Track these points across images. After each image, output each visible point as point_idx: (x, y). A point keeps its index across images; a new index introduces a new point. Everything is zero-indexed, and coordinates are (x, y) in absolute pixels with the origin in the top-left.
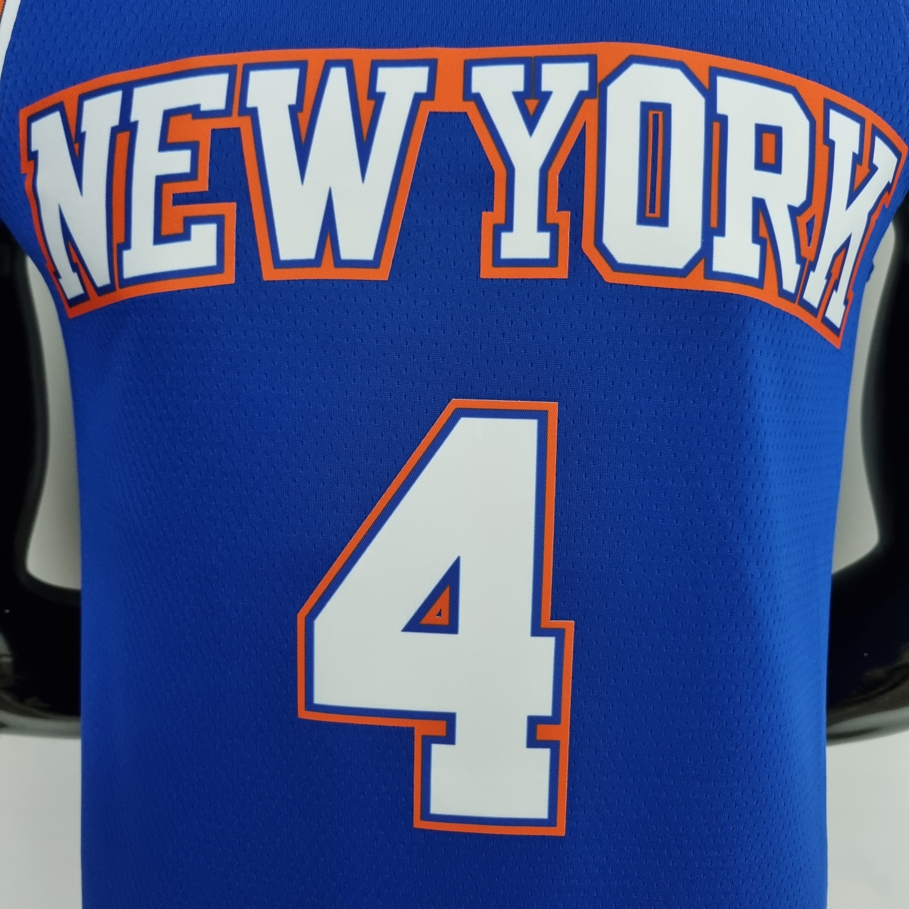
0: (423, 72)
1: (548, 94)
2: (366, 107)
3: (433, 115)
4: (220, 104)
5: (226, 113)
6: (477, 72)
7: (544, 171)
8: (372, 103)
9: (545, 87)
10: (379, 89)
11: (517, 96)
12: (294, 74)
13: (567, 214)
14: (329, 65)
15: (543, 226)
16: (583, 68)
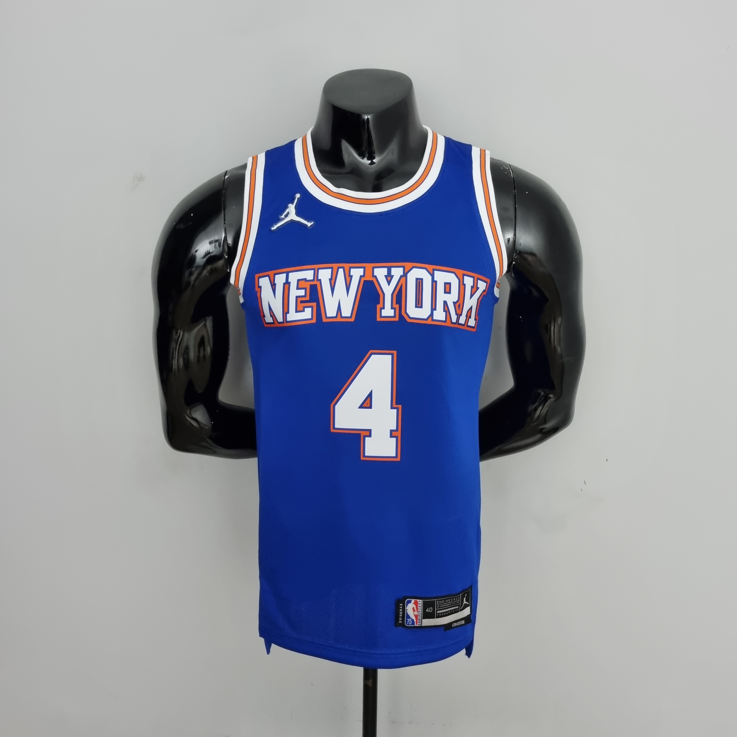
0: (362, 270)
1: (393, 276)
2: (348, 279)
3: (365, 281)
4: (312, 278)
5: (313, 280)
6: (376, 270)
7: (392, 295)
8: (350, 278)
9: (392, 274)
10: (351, 274)
11: (385, 276)
12: (330, 270)
13: (398, 305)
14: (339, 268)
15: (392, 308)
16: (402, 269)
